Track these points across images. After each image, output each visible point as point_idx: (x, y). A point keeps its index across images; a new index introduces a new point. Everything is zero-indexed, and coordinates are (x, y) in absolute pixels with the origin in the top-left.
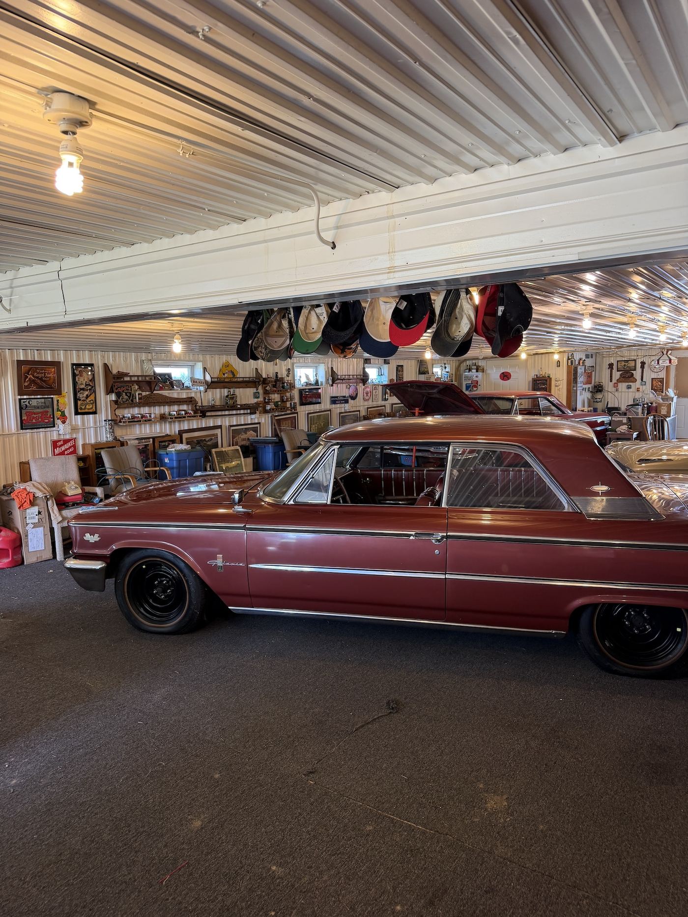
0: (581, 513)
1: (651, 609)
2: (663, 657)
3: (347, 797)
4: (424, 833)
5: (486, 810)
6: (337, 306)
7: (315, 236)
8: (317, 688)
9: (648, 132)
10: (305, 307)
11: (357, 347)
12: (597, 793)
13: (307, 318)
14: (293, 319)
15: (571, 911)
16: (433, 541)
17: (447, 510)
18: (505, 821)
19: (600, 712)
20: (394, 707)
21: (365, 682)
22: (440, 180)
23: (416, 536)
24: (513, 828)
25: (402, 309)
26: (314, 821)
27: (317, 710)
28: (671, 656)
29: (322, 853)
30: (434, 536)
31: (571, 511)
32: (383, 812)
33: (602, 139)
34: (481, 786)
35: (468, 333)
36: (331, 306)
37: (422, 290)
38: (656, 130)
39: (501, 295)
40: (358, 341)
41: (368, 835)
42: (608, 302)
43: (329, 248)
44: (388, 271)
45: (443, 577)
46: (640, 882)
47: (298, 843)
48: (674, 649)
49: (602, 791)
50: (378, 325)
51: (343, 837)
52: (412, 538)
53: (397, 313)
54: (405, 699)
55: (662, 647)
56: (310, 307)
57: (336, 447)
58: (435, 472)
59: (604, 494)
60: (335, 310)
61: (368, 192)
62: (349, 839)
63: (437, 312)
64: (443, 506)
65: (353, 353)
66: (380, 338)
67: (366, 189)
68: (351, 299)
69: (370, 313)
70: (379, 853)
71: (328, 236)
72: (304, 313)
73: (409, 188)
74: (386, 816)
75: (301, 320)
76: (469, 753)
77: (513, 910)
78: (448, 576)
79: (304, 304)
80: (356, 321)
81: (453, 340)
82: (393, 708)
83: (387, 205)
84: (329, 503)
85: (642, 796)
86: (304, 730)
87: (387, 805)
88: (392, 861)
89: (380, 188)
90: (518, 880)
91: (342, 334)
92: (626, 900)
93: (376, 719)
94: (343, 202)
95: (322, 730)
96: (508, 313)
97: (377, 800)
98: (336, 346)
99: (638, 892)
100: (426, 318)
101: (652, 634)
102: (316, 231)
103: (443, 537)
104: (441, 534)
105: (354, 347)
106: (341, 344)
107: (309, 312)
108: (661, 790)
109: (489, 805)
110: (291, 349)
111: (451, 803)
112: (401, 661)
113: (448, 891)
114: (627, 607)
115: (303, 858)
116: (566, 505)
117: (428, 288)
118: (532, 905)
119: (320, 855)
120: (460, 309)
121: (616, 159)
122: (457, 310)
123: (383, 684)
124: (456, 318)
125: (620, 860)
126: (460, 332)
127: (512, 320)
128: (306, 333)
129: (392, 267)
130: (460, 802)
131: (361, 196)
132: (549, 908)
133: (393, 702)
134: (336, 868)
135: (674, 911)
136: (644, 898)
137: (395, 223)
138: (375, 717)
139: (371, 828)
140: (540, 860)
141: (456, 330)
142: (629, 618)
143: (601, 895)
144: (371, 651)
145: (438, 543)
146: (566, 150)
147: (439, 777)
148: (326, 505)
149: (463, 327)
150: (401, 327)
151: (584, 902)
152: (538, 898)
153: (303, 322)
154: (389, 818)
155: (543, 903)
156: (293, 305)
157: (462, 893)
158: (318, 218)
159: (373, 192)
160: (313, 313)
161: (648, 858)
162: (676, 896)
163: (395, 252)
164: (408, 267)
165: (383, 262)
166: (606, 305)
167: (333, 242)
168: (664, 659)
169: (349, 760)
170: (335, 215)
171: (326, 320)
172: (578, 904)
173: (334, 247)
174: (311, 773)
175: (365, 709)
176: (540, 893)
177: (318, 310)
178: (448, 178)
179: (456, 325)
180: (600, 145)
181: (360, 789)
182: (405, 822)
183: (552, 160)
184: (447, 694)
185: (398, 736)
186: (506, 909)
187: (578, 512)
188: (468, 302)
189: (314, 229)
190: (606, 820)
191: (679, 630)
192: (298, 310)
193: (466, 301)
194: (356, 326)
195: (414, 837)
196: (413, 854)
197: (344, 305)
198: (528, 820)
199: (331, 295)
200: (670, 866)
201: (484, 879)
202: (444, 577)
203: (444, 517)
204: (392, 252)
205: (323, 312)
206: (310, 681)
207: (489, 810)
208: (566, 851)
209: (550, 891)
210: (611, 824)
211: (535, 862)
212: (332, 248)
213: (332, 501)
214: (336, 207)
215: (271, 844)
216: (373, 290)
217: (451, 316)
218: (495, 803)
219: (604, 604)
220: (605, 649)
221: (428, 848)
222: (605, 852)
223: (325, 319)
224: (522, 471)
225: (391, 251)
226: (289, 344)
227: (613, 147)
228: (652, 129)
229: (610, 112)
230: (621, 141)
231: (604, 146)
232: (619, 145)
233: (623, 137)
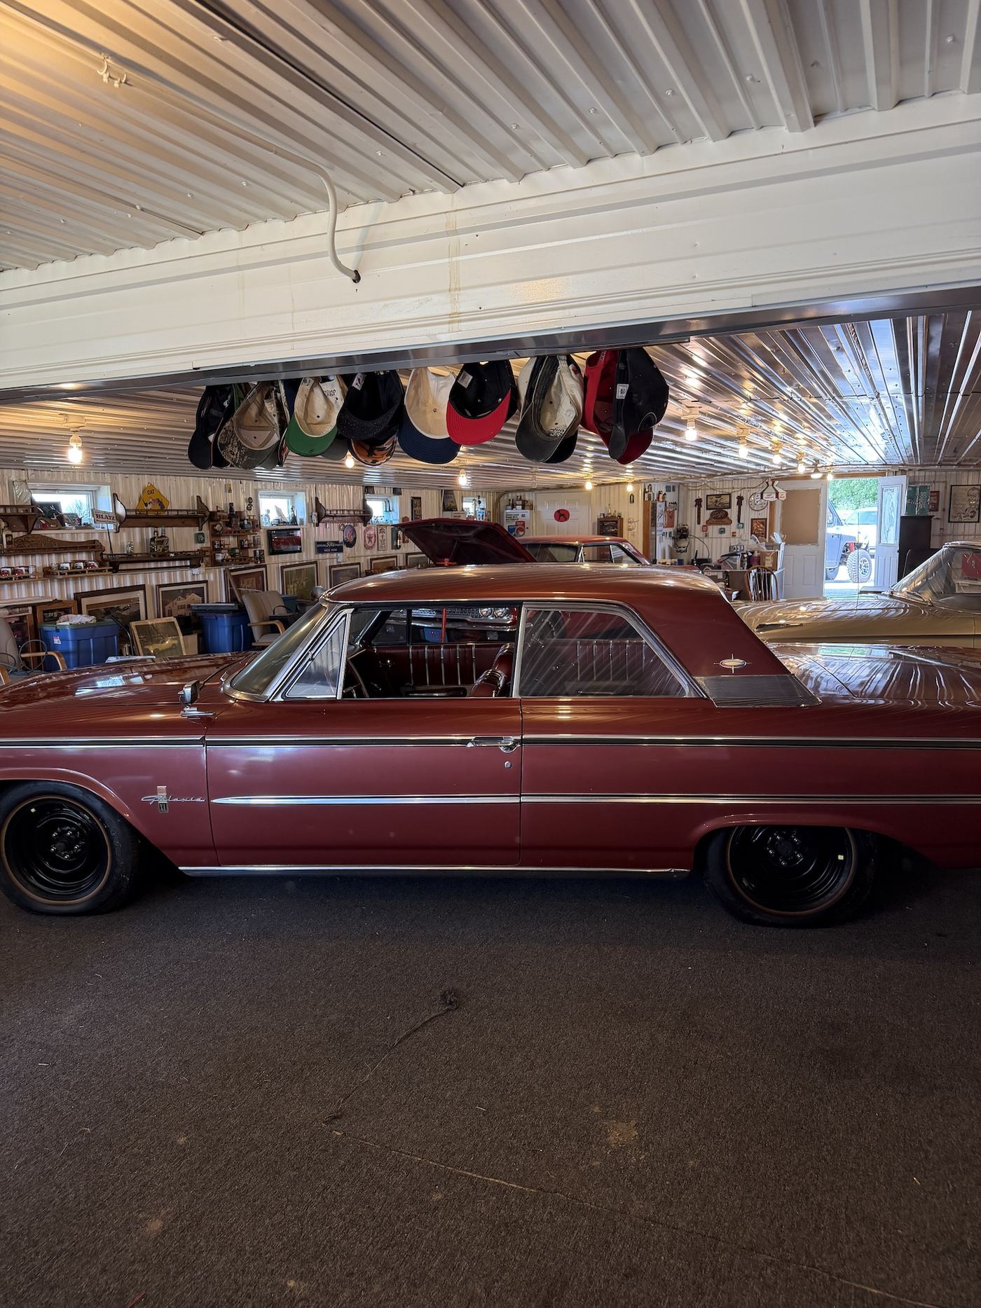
0: (708, 699)
1: (802, 830)
2: (822, 897)
3: (397, 1151)
4: (522, 1193)
5: (608, 1146)
6: (359, 380)
7: (328, 260)
8: (330, 982)
9: (858, 110)
10: (305, 381)
11: (393, 447)
12: (760, 1103)
13: (308, 399)
14: (284, 400)
15: (752, 1287)
16: (502, 749)
17: (521, 703)
18: (638, 1160)
19: (745, 982)
20: (453, 1001)
21: (404, 966)
22: (530, 175)
23: (476, 743)
24: (651, 1168)
25: (466, 386)
26: (348, 1196)
27: (334, 1017)
28: (830, 894)
29: (367, 1248)
30: (503, 741)
31: (693, 697)
32: (454, 1168)
33: (793, 115)
34: (597, 1109)
35: (573, 426)
36: (347, 379)
37: (499, 356)
38: (870, 108)
39: (622, 366)
40: (395, 438)
41: (436, 1208)
43: (348, 280)
44: (449, 319)
45: (516, 800)
46: (839, 1229)
47: (326, 1235)
48: (837, 882)
49: (765, 1099)
50: (425, 412)
51: (398, 1217)
52: (470, 745)
53: (457, 394)
54: (468, 986)
55: (821, 880)
56: (312, 381)
57: (349, 611)
58: (488, 649)
59: (739, 671)
60: (356, 387)
61: (414, 191)
62: (408, 1219)
63: (523, 390)
64: (513, 697)
65: (387, 456)
66: (429, 432)
67: (412, 185)
68: (381, 368)
69: (413, 393)
70: (456, 1235)
71: (349, 261)
72: (303, 390)
73: (482, 187)
74: (461, 1175)
75: (299, 401)
76: (572, 1062)
77: (670, 1299)
78: (524, 799)
79: (302, 374)
80: (390, 404)
81: (549, 435)
82: (451, 1003)
83: (446, 213)
84: (339, 697)
85: (821, 1099)
86: (317, 1050)
87: (459, 1158)
88: (478, 1245)
89: (435, 184)
90: (670, 1250)
91: (370, 424)
92: (825, 1260)
93: (427, 1022)
94: (371, 208)
95: (346, 1047)
96: (636, 393)
97: (444, 1150)
98: (358, 444)
99: (839, 1245)
100: (504, 403)
101: (805, 866)
102: (330, 253)
103: (516, 742)
104: (513, 738)
105: (388, 447)
106: (366, 442)
107: (312, 390)
108: (844, 1087)
109: (611, 1138)
110: (283, 450)
111: (556, 1141)
112: (455, 930)
113: (570, 1283)
114: (770, 829)
115: (337, 1260)
116: (687, 689)
117: (509, 353)
118: (695, 1287)
119: (365, 1252)
120: (556, 387)
121: (810, 151)
122: (553, 390)
123: (432, 966)
124: (551, 403)
125: (807, 1198)
126: (556, 424)
127: (641, 404)
128: (308, 424)
129: (455, 313)
130: (569, 1138)
131: (401, 197)
132: (721, 1287)
133: (450, 993)
134: (393, 1268)
135: (892, 1265)
136: (849, 1253)
137: (459, 242)
138: (426, 1019)
139: (440, 1196)
140: (697, 1215)
141: (551, 421)
142: (772, 846)
143: (790, 1256)
144: (409, 918)
145: (509, 751)
146: (732, 134)
147: (533, 1103)
148: (334, 701)
149: (563, 416)
150: (464, 414)
151: (769, 1271)
152: (702, 1275)
153: (303, 405)
154: (466, 1176)
155: (711, 1281)
156: (284, 376)
157: (591, 1283)
158: (334, 232)
159: (422, 192)
160: (317, 391)
161: (844, 1192)
162: (890, 1244)
163: (460, 289)
164: (480, 314)
165: (440, 305)
166: (716, 407)
167: (356, 272)
168: (822, 899)
169: (393, 1090)
170: (358, 228)
171: (341, 403)
172: (761, 1275)
173: (357, 279)
174: (335, 1118)
175: (409, 1008)
176: (704, 1265)
177: (326, 387)
178: (545, 174)
179: (551, 413)
180: (784, 129)
181: (416, 1136)
182: (491, 1179)
183: (709, 149)
184: (527, 972)
185: (463, 1046)
186: (658, 1300)
187: (703, 698)
188: (572, 377)
189: (328, 248)
190: (779, 1141)
191: (841, 857)
192: (292, 386)
193: (568, 374)
194: (392, 412)
195: (507, 1203)
196: (509, 1231)
197: (370, 378)
198: (671, 1154)
199: (348, 360)
200: (875, 1198)
201: (620, 1254)
202: (518, 801)
203: (516, 712)
204: (456, 289)
205: (335, 389)
206: (318, 972)
207: (613, 1145)
208: (730, 1195)
209: (717, 1261)
210: (786, 1146)
211: (689, 1218)
212: (354, 281)
213: (344, 695)
214: (358, 216)
215: (282, 1244)
216: (418, 353)
217: (544, 397)
218: (620, 1133)
219: (740, 827)
220: (742, 889)
221: (531, 1217)
222: (785, 1190)
223: (338, 401)
224: (609, 644)
225: (453, 287)
226: (279, 441)
227: (805, 132)
228: (864, 105)
229: (815, 66)
230: (816, 123)
231: (791, 129)
232: (813, 130)
233: (818, 117)
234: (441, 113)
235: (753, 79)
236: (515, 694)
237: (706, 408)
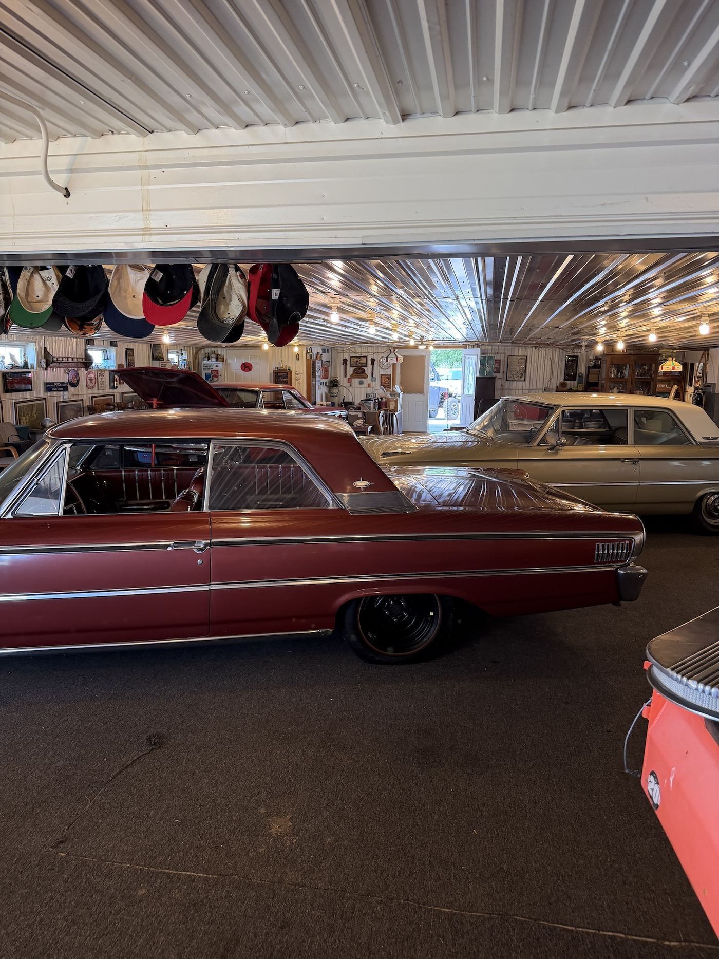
0: (345, 509)
1: (408, 597)
2: (419, 642)
3: (111, 861)
4: (206, 880)
5: (271, 836)
6: (71, 270)
7: (42, 177)
8: (58, 736)
9: (430, 115)
10: (26, 268)
11: (100, 324)
12: (376, 791)
13: (29, 282)
14: (8, 282)
15: (367, 922)
16: (195, 550)
17: (210, 515)
18: (292, 844)
19: (369, 706)
20: (156, 742)
21: (118, 719)
22: (203, 131)
23: (175, 547)
24: (301, 848)
25: (158, 280)
26: (70, 902)
27: (60, 764)
28: (425, 639)
29: (86, 940)
30: (196, 545)
31: (336, 508)
32: (155, 868)
33: (387, 113)
34: (263, 811)
35: (241, 317)
36: (62, 269)
37: (182, 261)
38: (438, 114)
39: (275, 276)
40: (101, 316)
41: (141, 901)
42: (354, 296)
43: (61, 195)
44: (143, 232)
45: (207, 588)
46: (425, 872)
47: (52, 935)
48: (428, 632)
49: (380, 788)
50: (126, 298)
51: (111, 912)
52: (170, 548)
53: (151, 286)
54: (168, 730)
55: (419, 630)
56: (32, 269)
57: (68, 446)
58: (186, 472)
59: (365, 489)
60: (69, 275)
61: (112, 132)
62: (119, 912)
63: (202, 287)
64: (204, 511)
65: (95, 330)
66: (129, 314)
67: (109, 126)
68: (90, 263)
69: (115, 283)
70: (156, 919)
71: (61, 180)
72: (24, 276)
73: (166, 135)
74: (160, 873)
75: (21, 284)
76: (246, 777)
77: (311, 939)
78: (212, 587)
79: (23, 263)
80: (97, 290)
81: (223, 322)
82: (155, 744)
83: (138, 151)
84: (61, 514)
85: (416, 784)
86: (46, 792)
87: (159, 860)
88: (173, 923)
89: (128, 129)
90: (312, 905)
91: (80, 306)
92: (416, 894)
93: (136, 760)
94: (79, 140)
95: (70, 786)
96: (285, 297)
97: (148, 855)
98: (71, 320)
99: (425, 882)
100: (188, 294)
101: (409, 620)
102: (43, 172)
103: (206, 545)
104: (204, 542)
105: (95, 323)
106: (78, 319)
107: (32, 275)
108: (431, 773)
109: (273, 830)
110: (7, 321)
111: (233, 838)
112: (159, 688)
113: (241, 939)
114: (386, 597)
115: (61, 953)
116: (331, 502)
117: (191, 259)
118: (328, 928)
119: (84, 943)
120: (228, 287)
121: (400, 139)
122: (225, 289)
123: (140, 717)
124: (224, 298)
125: (405, 854)
126: (229, 314)
127: (289, 305)
128: (28, 302)
129: (148, 228)
130: (243, 834)
131: (103, 135)
132: (347, 925)
133: (154, 736)
134: (106, 952)
135: (457, 892)
136: (431, 887)
137: (149, 175)
138: (135, 758)
139: (144, 891)
140: (331, 877)
141: (224, 312)
142: (388, 608)
143: (393, 895)
144: (122, 682)
145: (200, 552)
146: (347, 120)
147: (217, 811)
148: (57, 517)
149: (233, 309)
150: (157, 302)
151: (379, 908)
152: (334, 918)
153: (24, 288)
154: (164, 873)
155: (340, 921)
156: (8, 264)
157: (256, 937)
158: (46, 156)
159: (119, 133)
160: (36, 276)
161: (429, 846)
162: (457, 876)
163: (150, 210)
164: (166, 231)
165: (134, 221)
166: (352, 299)
167: (66, 189)
168: (420, 643)
169: (108, 816)
170: (67, 155)
171: (56, 287)
172: (373, 912)
173: (67, 194)
174: (61, 842)
175: (121, 751)
176: (335, 911)
177: (44, 274)
178: (214, 131)
179: (224, 306)
180: (382, 120)
181: (126, 848)
182: (183, 873)
183: (331, 128)
184: (214, 715)
185: (164, 775)
186: (304, 941)
187: (342, 509)
188: (239, 281)
189: (41, 167)
190: (388, 816)
191: (432, 614)
192: (16, 272)
193: (236, 278)
194: (99, 297)
195: (195, 888)
196: (196, 909)
197: (80, 270)
198: (315, 836)
199: (62, 256)
200: (449, 848)
201: (277, 913)
202: (208, 589)
203: (206, 522)
204: (147, 210)
205: (52, 278)
206: (47, 729)
207: (274, 835)
208: (354, 859)
209: (344, 907)
210: (393, 819)
211: (326, 879)
212: (65, 196)
213: (65, 512)
214: (67, 146)
215: (15, 948)
216: (120, 255)
217: (218, 294)
218: (279, 826)
219: (366, 597)
220: (367, 639)
221: (213, 896)
222: (391, 850)
223: (55, 286)
224: (279, 467)
225: (145, 208)
226: (4, 315)
227: (397, 125)
228: (434, 112)
229: (400, 84)
230: (403, 120)
231: (387, 122)
232: (402, 124)
233: (405, 116)
234: (129, 80)
235: (358, 86)
236: (205, 509)
237: (344, 299)
